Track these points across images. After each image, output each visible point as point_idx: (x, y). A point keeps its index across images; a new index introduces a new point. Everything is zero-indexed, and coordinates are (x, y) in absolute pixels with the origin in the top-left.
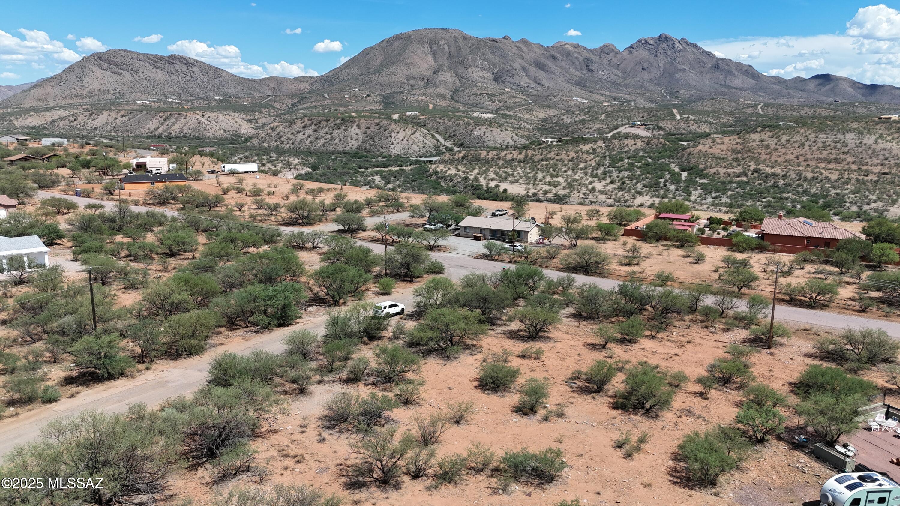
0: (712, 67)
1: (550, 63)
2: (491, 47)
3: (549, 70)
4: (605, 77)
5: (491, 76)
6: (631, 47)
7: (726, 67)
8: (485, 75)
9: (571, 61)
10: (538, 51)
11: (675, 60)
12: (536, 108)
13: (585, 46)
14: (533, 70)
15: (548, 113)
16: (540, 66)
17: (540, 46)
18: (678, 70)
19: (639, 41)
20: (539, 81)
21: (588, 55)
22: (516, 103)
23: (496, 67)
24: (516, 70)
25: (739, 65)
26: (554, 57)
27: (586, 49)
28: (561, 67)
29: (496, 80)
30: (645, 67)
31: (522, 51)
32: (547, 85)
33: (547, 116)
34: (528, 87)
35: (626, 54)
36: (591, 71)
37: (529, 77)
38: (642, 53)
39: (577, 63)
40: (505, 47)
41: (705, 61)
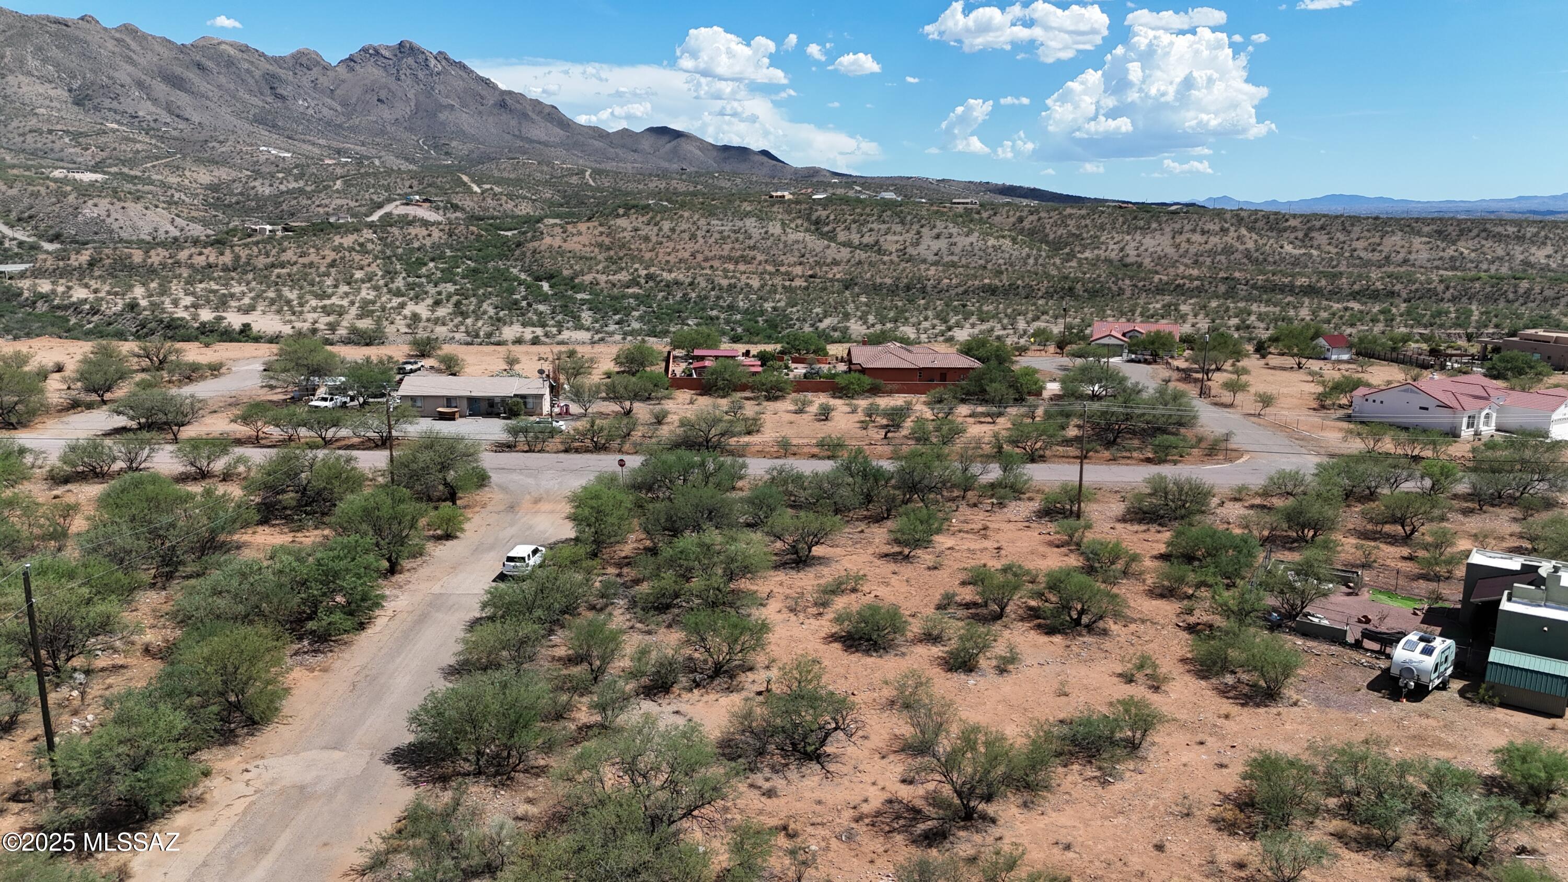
0: (495, 105)
1: (192, 76)
2: (55, 36)
3: (195, 90)
4: (311, 111)
5: (66, 94)
6: (351, 59)
7: (518, 106)
8: (52, 93)
9: (238, 76)
10: (166, 53)
11: (432, 88)
12: (188, 163)
13: (261, 50)
14: (161, 88)
15: (216, 173)
16: (176, 82)
17: (166, 42)
18: (441, 106)
19: (365, 50)
20: (177, 111)
21: (271, 68)
22: (138, 152)
23: (75, 77)
24: (122, 86)
25: (536, 103)
26: (200, 67)
27: (263, 55)
28: (220, 87)
29: (78, 103)
30: (383, 97)
31: (129, 48)
32: (196, 118)
33: (216, 181)
34: (155, 120)
35: (342, 70)
36: (283, 98)
37: (155, 101)
38: (372, 72)
39: (251, 81)
40: (89, 38)
41: (484, 93)
